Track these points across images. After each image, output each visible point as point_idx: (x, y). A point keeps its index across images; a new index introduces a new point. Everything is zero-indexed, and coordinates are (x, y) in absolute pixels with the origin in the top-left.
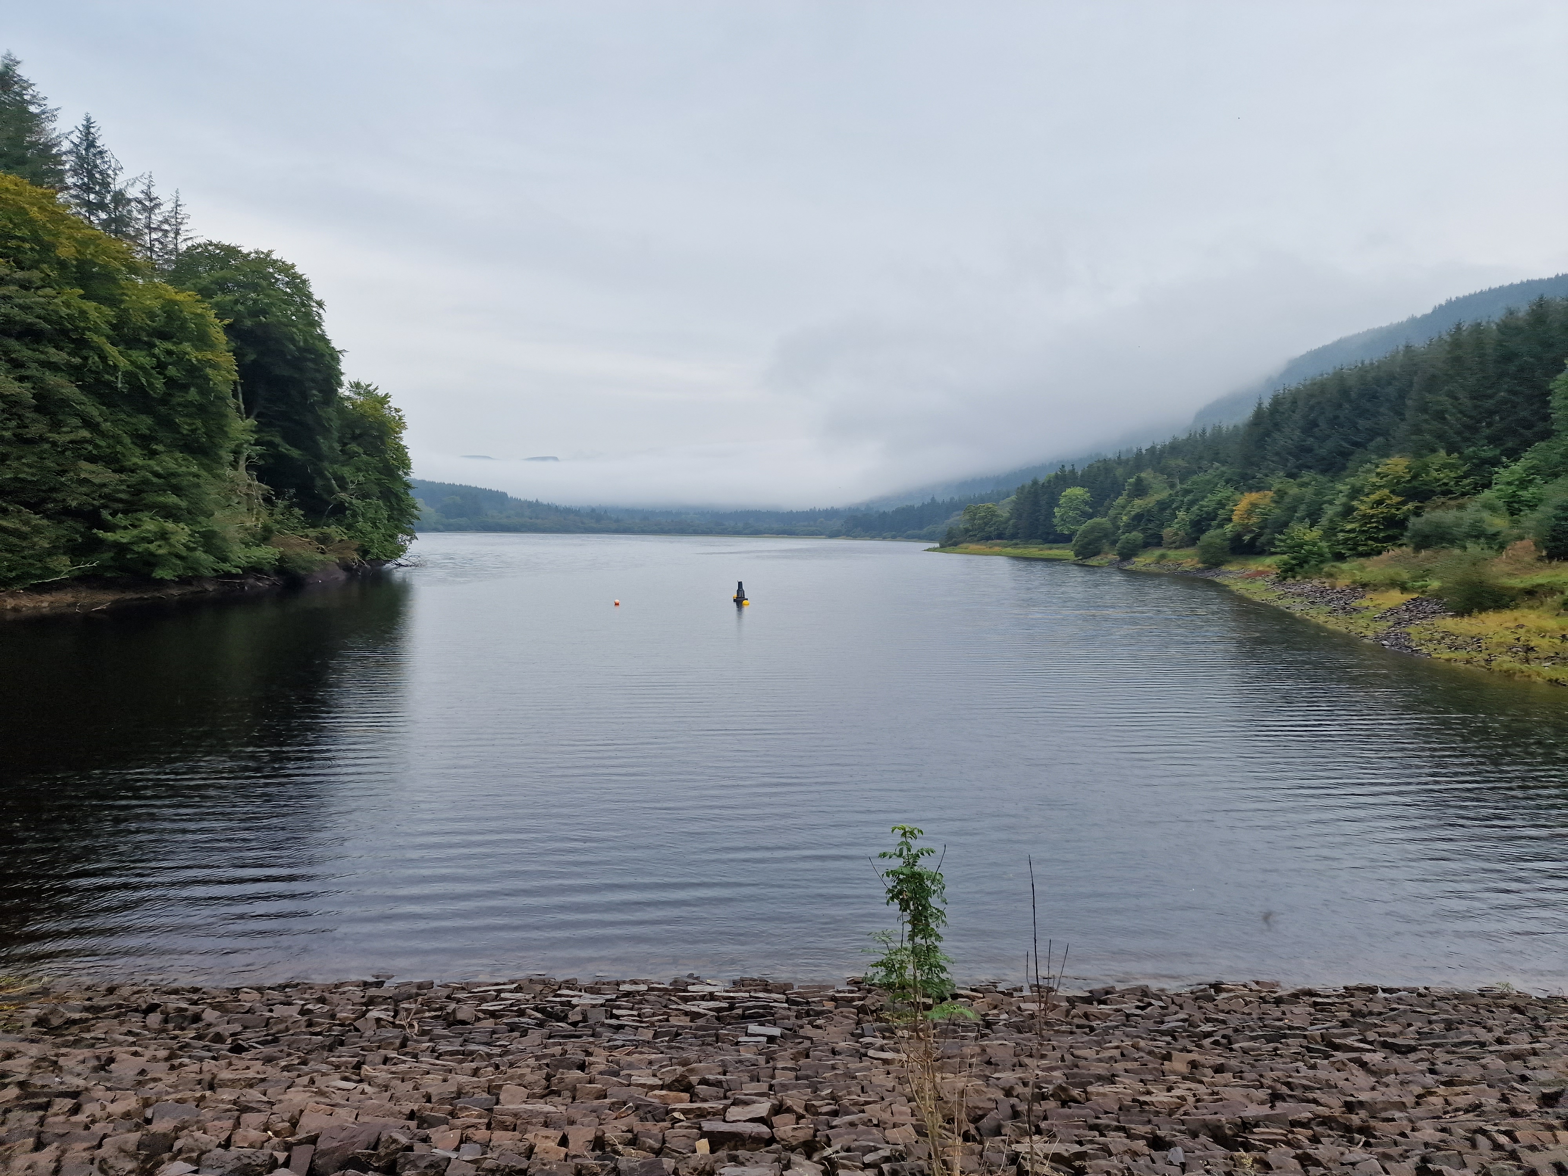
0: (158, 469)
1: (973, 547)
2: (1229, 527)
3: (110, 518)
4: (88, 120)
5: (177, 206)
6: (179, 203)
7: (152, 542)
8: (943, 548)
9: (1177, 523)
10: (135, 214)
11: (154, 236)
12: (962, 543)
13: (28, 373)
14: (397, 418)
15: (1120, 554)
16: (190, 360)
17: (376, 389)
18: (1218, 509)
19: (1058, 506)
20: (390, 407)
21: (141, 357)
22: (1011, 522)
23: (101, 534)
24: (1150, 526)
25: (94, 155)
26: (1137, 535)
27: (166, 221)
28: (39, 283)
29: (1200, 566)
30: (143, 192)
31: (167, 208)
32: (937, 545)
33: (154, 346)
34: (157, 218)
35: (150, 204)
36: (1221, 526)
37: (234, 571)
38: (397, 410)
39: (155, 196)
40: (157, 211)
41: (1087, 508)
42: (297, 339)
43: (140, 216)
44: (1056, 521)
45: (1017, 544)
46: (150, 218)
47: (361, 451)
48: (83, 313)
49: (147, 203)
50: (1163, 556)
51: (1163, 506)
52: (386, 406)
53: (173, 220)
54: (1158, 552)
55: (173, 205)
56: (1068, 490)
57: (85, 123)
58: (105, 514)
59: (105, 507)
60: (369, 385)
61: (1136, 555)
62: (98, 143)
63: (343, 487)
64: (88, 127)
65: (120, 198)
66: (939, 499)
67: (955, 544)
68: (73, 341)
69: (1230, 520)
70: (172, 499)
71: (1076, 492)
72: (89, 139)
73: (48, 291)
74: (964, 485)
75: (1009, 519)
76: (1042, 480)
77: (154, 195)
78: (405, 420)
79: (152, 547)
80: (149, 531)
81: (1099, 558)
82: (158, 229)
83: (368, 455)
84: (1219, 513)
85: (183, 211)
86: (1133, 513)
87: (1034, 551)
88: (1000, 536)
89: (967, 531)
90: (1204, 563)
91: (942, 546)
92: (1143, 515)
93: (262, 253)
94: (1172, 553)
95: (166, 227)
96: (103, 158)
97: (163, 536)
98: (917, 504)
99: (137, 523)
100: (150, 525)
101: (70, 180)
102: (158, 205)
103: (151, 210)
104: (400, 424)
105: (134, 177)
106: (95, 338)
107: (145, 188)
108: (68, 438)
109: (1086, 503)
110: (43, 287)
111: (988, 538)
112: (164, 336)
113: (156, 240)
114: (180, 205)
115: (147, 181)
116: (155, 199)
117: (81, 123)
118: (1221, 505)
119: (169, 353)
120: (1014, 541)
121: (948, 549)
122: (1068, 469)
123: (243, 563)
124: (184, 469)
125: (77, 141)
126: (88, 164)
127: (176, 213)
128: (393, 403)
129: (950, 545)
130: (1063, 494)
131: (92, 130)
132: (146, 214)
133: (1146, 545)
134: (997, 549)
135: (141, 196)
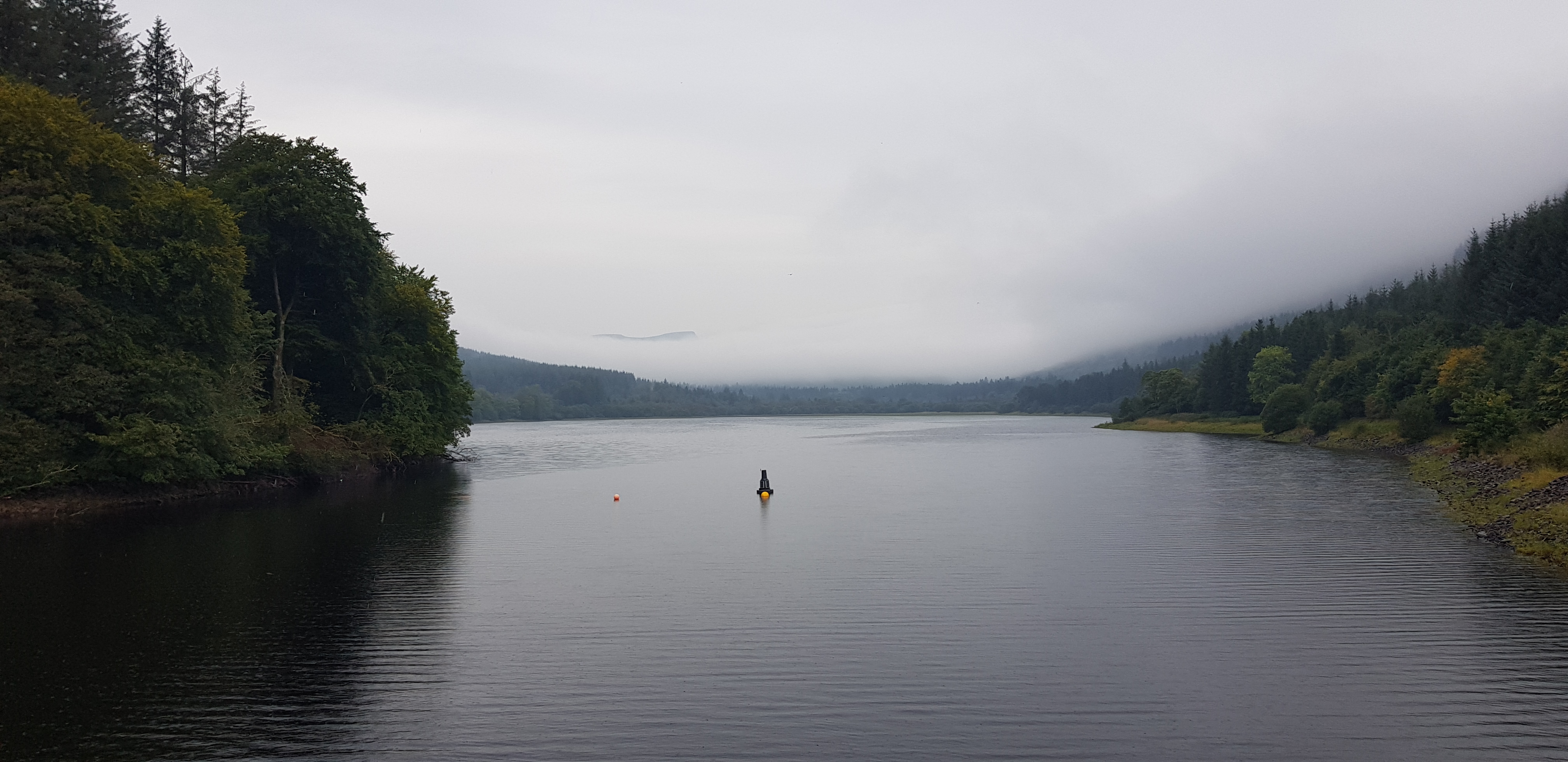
0: (157, 369)
1: (1154, 422)
2: (1433, 391)
3: (104, 420)
4: (158, 23)
5: (243, 98)
6: (244, 95)
7: (140, 444)
8: (1116, 425)
9: (1381, 387)
10: (201, 110)
11: (218, 130)
12: (1140, 417)
13: (31, 279)
14: (444, 302)
15: (1314, 427)
16: (194, 257)
17: (422, 272)
18: (1421, 369)
19: (1251, 370)
20: (436, 291)
21: (148, 257)
22: (1198, 391)
23: (92, 437)
24: (1350, 392)
25: (164, 56)
26: (1334, 404)
27: (231, 114)
28: (50, 190)
29: (1401, 440)
30: (208, 88)
31: (232, 101)
32: (1110, 420)
33: (161, 244)
34: (222, 112)
35: (216, 98)
36: (1425, 390)
37: (236, 473)
38: (444, 294)
39: (222, 91)
40: (222, 106)
41: (1290, 372)
42: (331, 226)
43: (205, 112)
44: (1250, 388)
45: (1206, 417)
46: (215, 113)
47: (402, 338)
48: (89, 215)
49: (212, 99)
50: (1361, 429)
51: (1366, 367)
52: (431, 289)
53: (238, 113)
54: (1358, 423)
55: (239, 98)
56: (1264, 350)
57: (155, 26)
58: (101, 417)
59: (99, 408)
60: (415, 269)
61: (1334, 428)
62: (167, 44)
63: (380, 379)
64: (158, 30)
65: (188, 95)
66: (1132, 364)
67: (1132, 419)
68: (78, 244)
69: (1436, 382)
70: (168, 399)
71: (1276, 351)
72: (158, 40)
73: (56, 197)
74: (1168, 345)
75: (1197, 387)
76: (1235, 339)
77: (220, 89)
78: (452, 303)
79: (140, 449)
80: (140, 433)
81: (1292, 433)
82: (223, 122)
83: (409, 343)
84: (1423, 373)
85: (248, 103)
86: (1331, 377)
87: (1225, 426)
88: (1187, 408)
89: (1146, 402)
90: (1403, 436)
91: (1116, 422)
92: (1342, 379)
93: (304, 141)
94: (1371, 425)
95: (230, 120)
96: (172, 58)
97: (153, 437)
98: (1107, 370)
99: (132, 424)
100: (142, 424)
101: (140, 81)
102: (224, 100)
103: (216, 105)
104: (447, 308)
105: (203, 74)
106: (100, 240)
107: (210, 84)
108: (64, 341)
109: (1287, 365)
110: (54, 193)
111: (1173, 411)
112: (174, 235)
113: (219, 134)
114: (245, 98)
115: (213, 77)
116: (220, 94)
117: (152, 26)
118: (1426, 364)
119: (176, 249)
120: (1203, 414)
121: (1123, 424)
122: (1266, 324)
123: (248, 464)
124: (185, 367)
125: (147, 43)
126: (157, 65)
127: (241, 105)
128: (439, 285)
129: (1125, 421)
130: (1257, 355)
131: (162, 32)
132: (211, 109)
133: (1347, 416)
134: (1181, 423)
135: (208, 92)
